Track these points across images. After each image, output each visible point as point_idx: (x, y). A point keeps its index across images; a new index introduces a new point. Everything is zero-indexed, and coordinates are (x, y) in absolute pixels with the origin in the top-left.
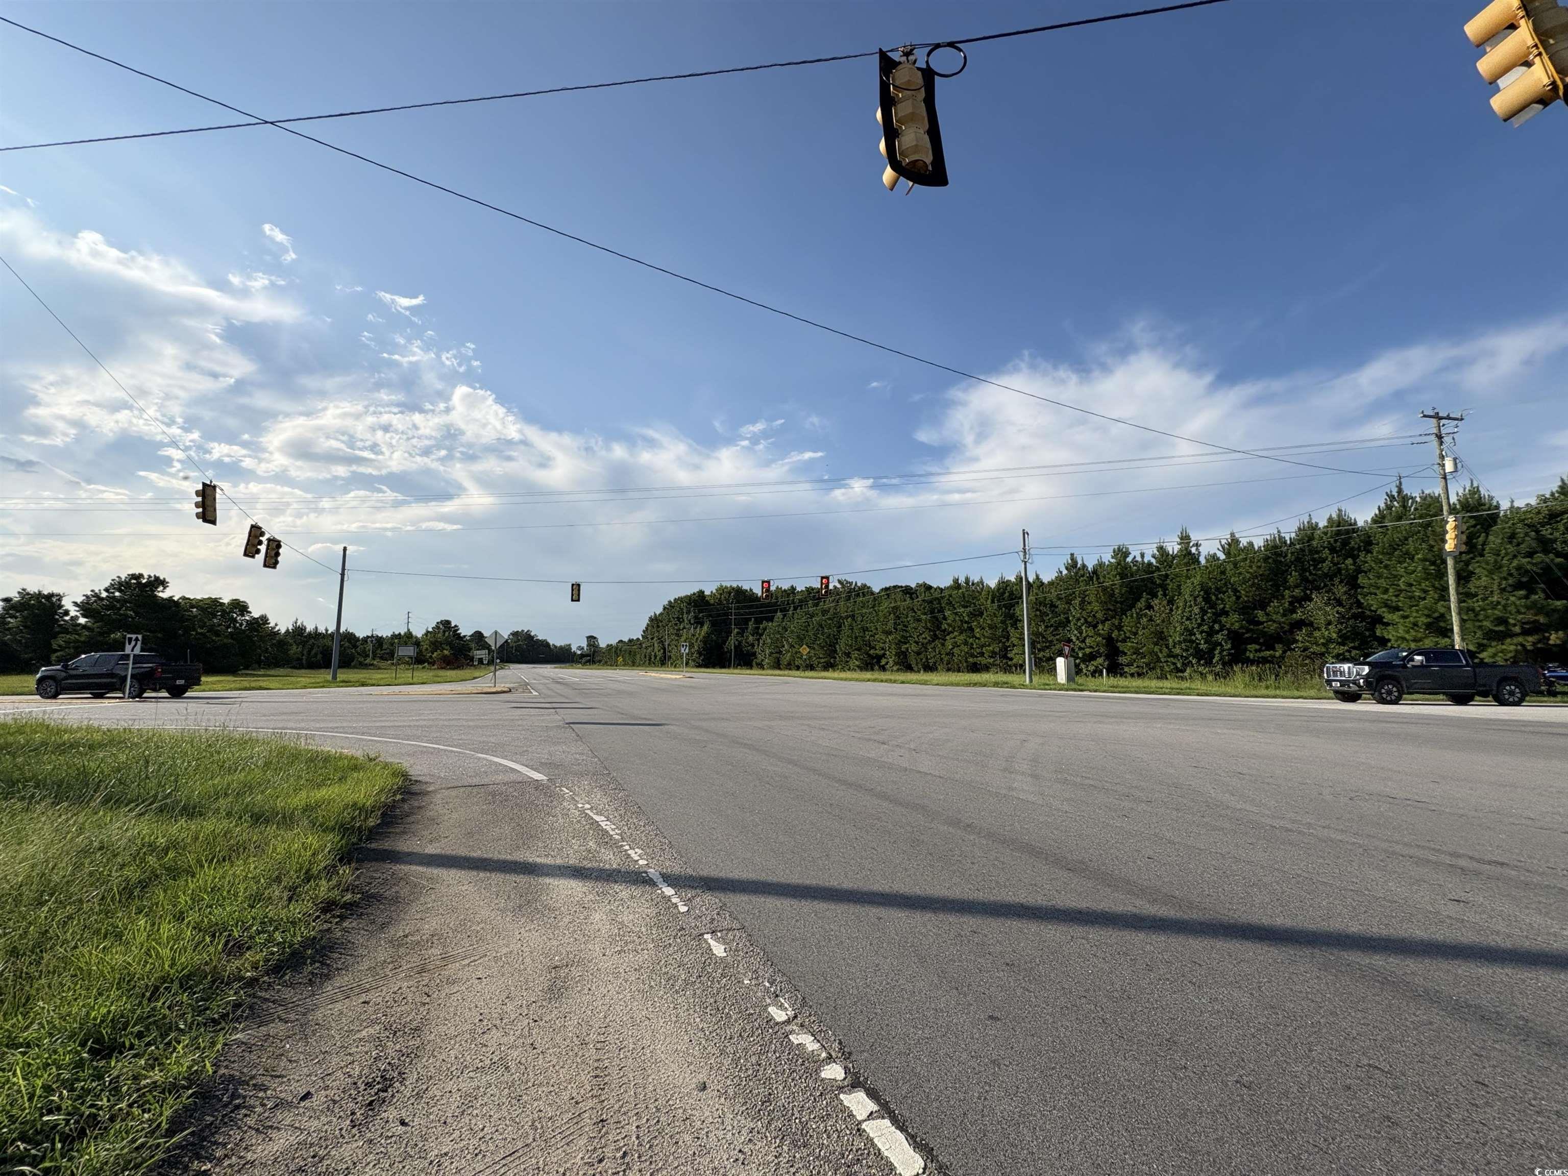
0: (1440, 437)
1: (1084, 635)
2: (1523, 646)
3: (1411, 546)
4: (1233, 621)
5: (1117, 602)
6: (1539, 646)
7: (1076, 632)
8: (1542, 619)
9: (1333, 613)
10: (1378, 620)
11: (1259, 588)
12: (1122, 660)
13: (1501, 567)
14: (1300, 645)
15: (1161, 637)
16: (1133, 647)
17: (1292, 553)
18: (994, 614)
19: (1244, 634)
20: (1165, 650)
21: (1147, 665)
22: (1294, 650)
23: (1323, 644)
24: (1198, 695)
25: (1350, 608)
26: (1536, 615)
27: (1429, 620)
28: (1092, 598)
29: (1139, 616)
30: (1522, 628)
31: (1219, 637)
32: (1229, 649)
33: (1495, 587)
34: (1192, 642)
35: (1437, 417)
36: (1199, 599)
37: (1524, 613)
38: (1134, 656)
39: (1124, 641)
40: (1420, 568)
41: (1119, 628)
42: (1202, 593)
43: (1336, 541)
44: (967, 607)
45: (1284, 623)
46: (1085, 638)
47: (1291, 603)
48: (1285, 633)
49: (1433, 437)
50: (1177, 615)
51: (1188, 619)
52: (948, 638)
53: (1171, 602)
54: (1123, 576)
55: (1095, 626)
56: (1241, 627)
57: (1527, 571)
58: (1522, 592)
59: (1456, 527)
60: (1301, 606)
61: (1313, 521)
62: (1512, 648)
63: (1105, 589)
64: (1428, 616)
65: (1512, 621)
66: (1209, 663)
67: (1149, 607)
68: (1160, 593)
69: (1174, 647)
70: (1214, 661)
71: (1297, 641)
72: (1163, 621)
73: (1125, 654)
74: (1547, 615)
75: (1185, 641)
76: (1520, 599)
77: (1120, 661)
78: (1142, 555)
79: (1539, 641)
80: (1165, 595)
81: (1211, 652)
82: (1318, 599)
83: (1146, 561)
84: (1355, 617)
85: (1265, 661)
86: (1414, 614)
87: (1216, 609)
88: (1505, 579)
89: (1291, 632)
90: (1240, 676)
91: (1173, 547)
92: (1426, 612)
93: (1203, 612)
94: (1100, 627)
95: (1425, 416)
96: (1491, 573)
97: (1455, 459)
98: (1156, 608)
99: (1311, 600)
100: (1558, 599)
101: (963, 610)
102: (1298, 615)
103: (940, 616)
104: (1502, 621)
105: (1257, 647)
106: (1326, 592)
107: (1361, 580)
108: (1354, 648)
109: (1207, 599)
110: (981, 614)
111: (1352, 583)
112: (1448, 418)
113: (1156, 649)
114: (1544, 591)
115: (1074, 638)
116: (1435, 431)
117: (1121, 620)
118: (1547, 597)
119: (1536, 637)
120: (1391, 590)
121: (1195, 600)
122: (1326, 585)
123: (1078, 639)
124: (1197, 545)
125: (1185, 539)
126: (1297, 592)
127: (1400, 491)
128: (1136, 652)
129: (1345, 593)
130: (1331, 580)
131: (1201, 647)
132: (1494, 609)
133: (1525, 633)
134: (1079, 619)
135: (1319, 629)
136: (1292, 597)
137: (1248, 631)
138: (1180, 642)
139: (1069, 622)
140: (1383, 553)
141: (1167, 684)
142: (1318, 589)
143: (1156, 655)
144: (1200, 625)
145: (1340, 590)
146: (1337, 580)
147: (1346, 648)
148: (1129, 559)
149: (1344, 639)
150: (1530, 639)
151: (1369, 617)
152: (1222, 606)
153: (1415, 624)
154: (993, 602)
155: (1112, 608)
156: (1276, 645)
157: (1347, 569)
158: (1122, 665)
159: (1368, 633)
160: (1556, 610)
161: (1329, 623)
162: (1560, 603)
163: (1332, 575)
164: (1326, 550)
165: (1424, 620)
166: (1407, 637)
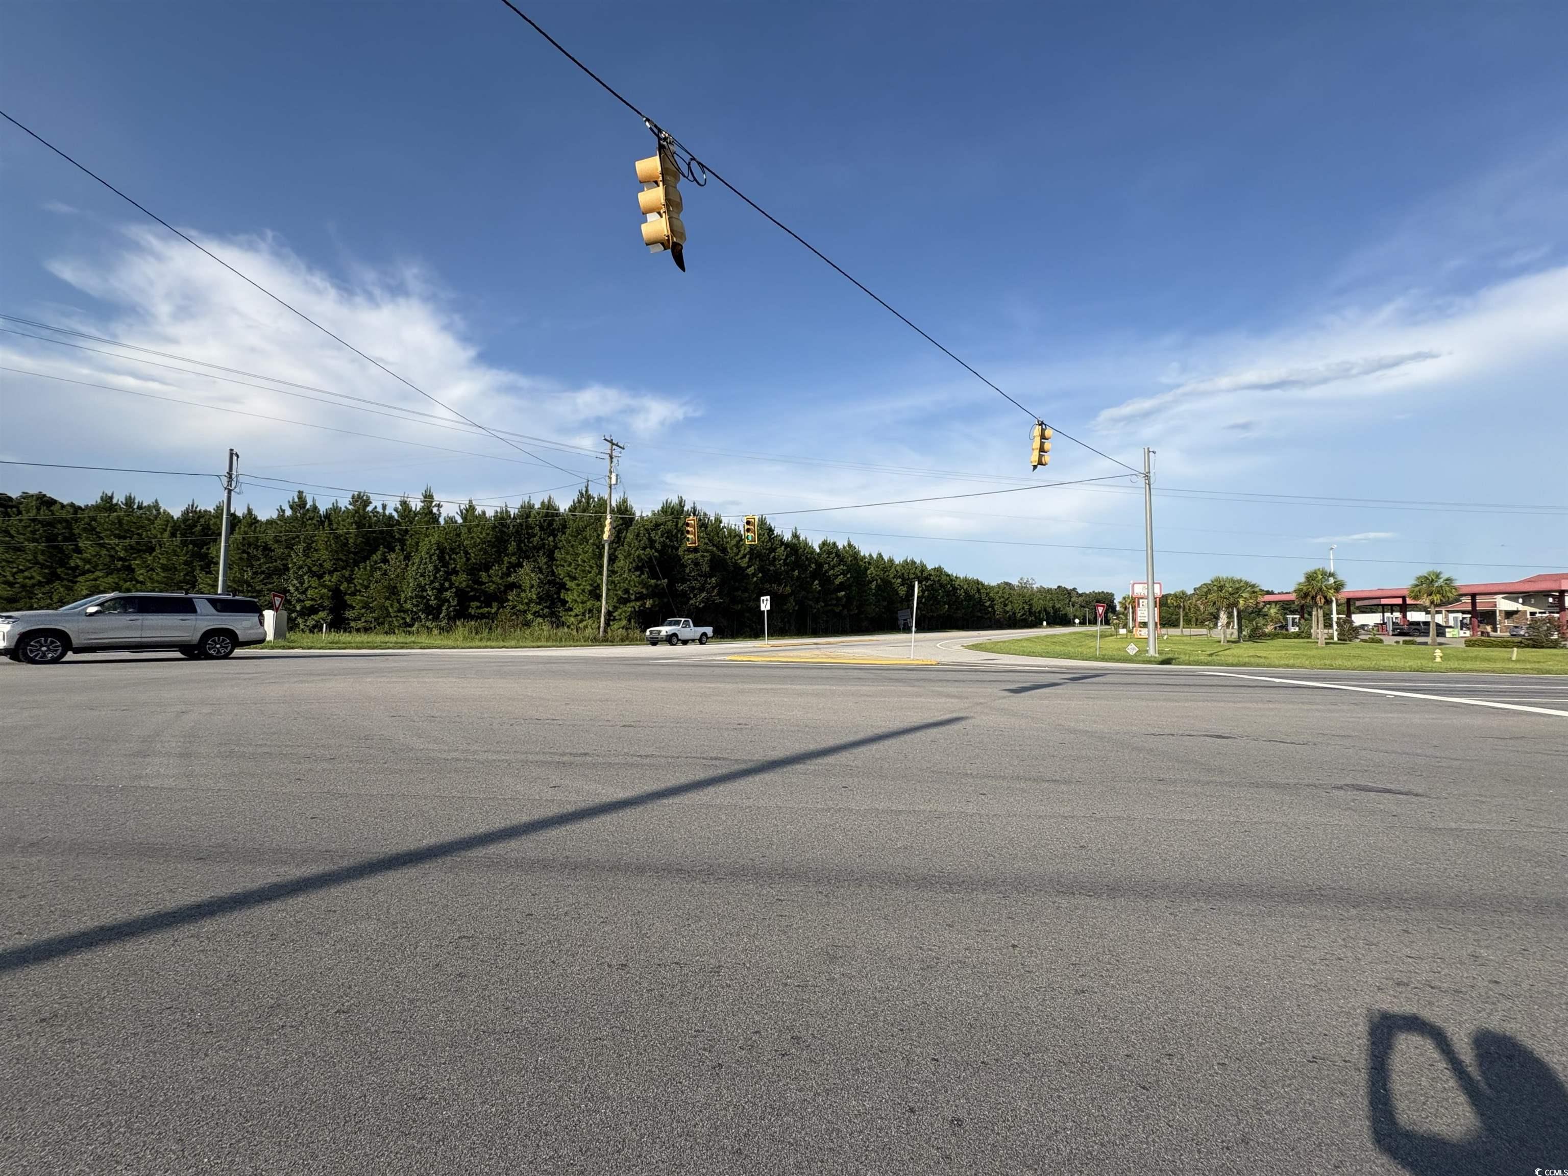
0: (611, 457)
1: (306, 585)
2: (634, 608)
3: (587, 533)
4: (461, 580)
5: (349, 552)
6: (642, 608)
7: (295, 582)
8: (644, 591)
9: (535, 578)
10: (563, 586)
11: (486, 552)
12: (349, 614)
13: (631, 554)
14: (510, 603)
15: (393, 591)
16: (361, 601)
17: (514, 526)
19: (469, 592)
20: (396, 605)
21: (376, 619)
22: (505, 607)
23: (526, 603)
24: (421, 648)
25: (547, 576)
26: (642, 588)
27: (591, 588)
28: (321, 545)
29: (374, 569)
31: (448, 594)
32: (455, 606)
33: (626, 568)
34: (423, 597)
35: (611, 442)
36: (435, 558)
37: (638, 587)
38: (363, 611)
39: (353, 594)
40: (590, 550)
41: (350, 580)
42: (437, 552)
43: (544, 521)
45: (501, 584)
46: (307, 589)
47: (508, 568)
48: (500, 592)
49: (608, 456)
50: (412, 570)
51: (422, 575)
53: (408, 558)
54: (359, 525)
55: (320, 577)
56: (467, 586)
57: (642, 559)
58: (638, 573)
59: (611, 523)
60: (515, 571)
61: (532, 502)
63: (337, 537)
64: (591, 585)
65: (631, 592)
66: (436, 618)
67: (385, 561)
68: (398, 548)
69: (405, 602)
70: (441, 616)
71: (508, 600)
72: (398, 576)
73: (353, 608)
74: (647, 589)
75: (416, 596)
76: (636, 577)
77: (346, 616)
78: (384, 507)
79: (642, 605)
80: (402, 550)
81: (439, 609)
82: (527, 566)
83: (387, 513)
84: (549, 582)
85: (483, 616)
86: (584, 583)
87: (448, 568)
88: (631, 563)
89: (505, 592)
90: (461, 629)
91: (416, 504)
92: (590, 582)
93: (437, 570)
94: (327, 577)
95: (605, 439)
96: (626, 558)
97: (617, 475)
98: (392, 562)
99: (522, 566)
100: (653, 579)
102: (512, 579)
104: (626, 591)
105: (478, 604)
106: (533, 561)
107: (557, 555)
108: (546, 607)
109: (441, 558)
111: (551, 557)
112: (617, 445)
113: (387, 603)
114: (648, 574)
115: (292, 589)
116: (609, 452)
117: (352, 571)
118: (648, 577)
119: (641, 602)
120: (573, 564)
121: (431, 558)
122: (533, 556)
123: (297, 589)
124: (439, 506)
125: (428, 497)
126: (513, 559)
127: (587, 491)
128: (366, 606)
129: (546, 563)
130: (538, 552)
131: (431, 603)
133: (637, 600)
134: (301, 567)
135: (524, 591)
136: (509, 563)
137: (473, 589)
138: (412, 597)
139: (288, 569)
140: (572, 536)
141: (392, 638)
142: (528, 558)
143: (387, 610)
144: (432, 582)
145: (543, 560)
146: (541, 553)
147: (541, 607)
148: (369, 509)
149: (540, 600)
150: (638, 604)
151: (558, 583)
152: (453, 566)
153: (583, 591)
155: (344, 558)
156: (493, 604)
157: (549, 545)
158: (348, 619)
159: (555, 596)
160: (651, 586)
161: (532, 586)
162: (653, 581)
163: (537, 549)
164: (537, 528)
165: (589, 588)
166: (579, 600)
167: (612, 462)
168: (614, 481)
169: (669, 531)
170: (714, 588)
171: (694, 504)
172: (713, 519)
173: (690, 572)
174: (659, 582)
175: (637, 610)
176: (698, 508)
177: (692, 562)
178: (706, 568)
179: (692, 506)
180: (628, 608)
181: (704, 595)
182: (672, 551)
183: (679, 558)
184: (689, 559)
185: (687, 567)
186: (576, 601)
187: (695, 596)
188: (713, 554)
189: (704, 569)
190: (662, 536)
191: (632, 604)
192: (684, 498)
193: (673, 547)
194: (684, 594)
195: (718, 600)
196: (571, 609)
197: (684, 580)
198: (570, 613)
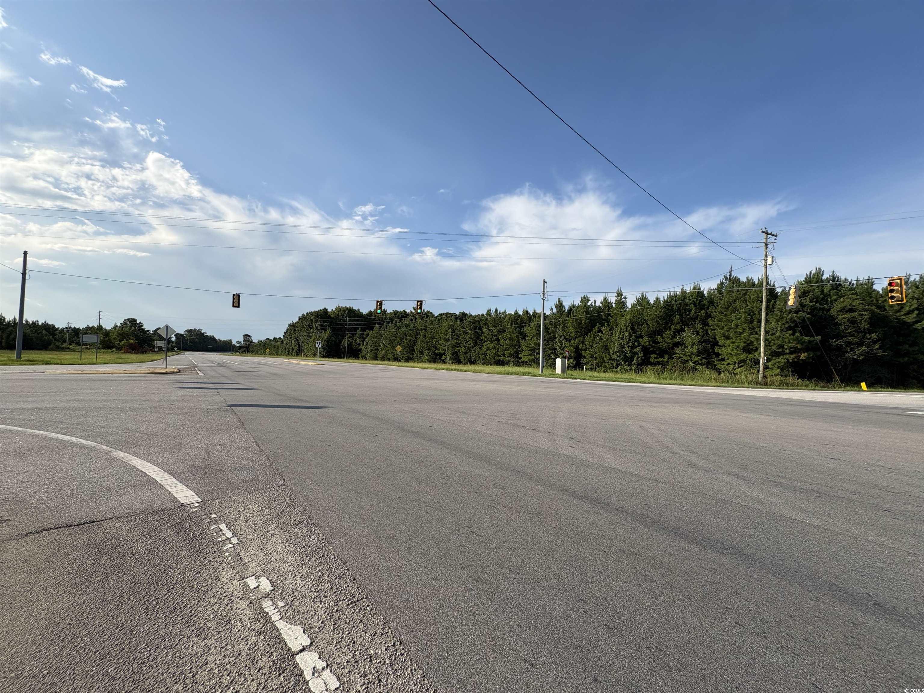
0: (766, 244)
1: (563, 346)
2: (787, 359)
3: (738, 304)
4: (645, 341)
5: (582, 328)
6: (796, 360)
7: (559, 344)
8: (799, 346)
9: (696, 339)
10: (716, 343)
11: (659, 324)
12: (583, 361)
13: (783, 318)
14: (677, 355)
15: (606, 348)
16: (590, 354)
17: (676, 305)
18: (513, 331)
19: (650, 348)
20: (608, 356)
21: (597, 364)
22: (673, 358)
23: (689, 355)
24: (640, 383)
25: (703, 337)
26: (797, 344)
27: (745, 345)
28: (569, 325)
29: (595, 336)
30: (790, 350)
31: (637, 350)
32: (642, 357)
33: (779, 329)
34: (623, 352)
35: (767, 233)
36: (629, 328)
37: (792, 343)
38: (590, 359)
39: (585, 350)
40: (743, 317)
41: (583, 342)
42: (630, 325)
43: (697, 300)
44: (496, 327)
45: (670, 343)
46: (564, 348)
47: (674, 333)
48: (669, 348)
50: (615, 338)
51: (622, 339)
52: (484, 344)
53: (611, 329)
54: (587, 313)
55: (570, 341)
56: (649, 345)
58: (791, 332)
59: (795, 292)
60: (679, 334)
62: (783, 360)
63: (577, 319)
64: (745, 342)
65: (786, 347)
66: (630, 364)
67: (600, 331)
68: (606, 324)
69: (613, 354)
70: (633, 363)
71: (675, 353)
72: (607, 340)
73: (585, 358)
74: (802, 344)
75: (619, 351)
76: (790, 335)
77: (582, 362)
78: (595, 302)
79: (796, 357)
80: (608, 325)
81: (632, 359)
82: (688, 331)
83: (597, 305)
84: (705, 341)
85: (659, 363)
86: (738, 341)
87: (637, 334)
88: (784, 324)
89: (672, 348)
90: (650, 371)
91: (613, 299)
92: (744, 340)
93: (630, 335)
94: (572, 341)
95: (762, 232)
96: (777, 321)
97: (773, 257)
98: (604, 332)
99: (684, 331)
100: (806, 336)
101: (494, 328)
102: (677, 339)
103: (480, 331)
104: (781, 346)
105: (656, 356)
106: (692, 327)
107: (710, 321)
108: (704, 358)
109: (632, 328)
110: (504, 331)
111: (705, 324)
112: (771, 234)
113: (604, 355)
114: (800, 332)
115: (557, 347)
116: (765, 241)
117: (584, 338)
118: (802, 335)
119: (795, 355)
120: (726, 328)
121: (627, 329)
122: (692, 324)
123: (560, 348)
124: (625, 298)
126: (678, 327)
127: (730, 275)
128: (592, 357)
129: (701, 328)
130: (694, 321)
131: (627, 355)
132: (778, 340)
133: (791, 353)
134: (561, 337)
135: (687, 347)
136: (675, 329)
137: (652, 347)
138: (616, 352)
139: (556, 338)
140: (723, 308)
141: (607, 375)
142: (688, 325)
143: (603, 358)
144: (628, 343)
145: (699, 326)
146: (697, 321)
147: (700, 358)
148: (589, 304)
149: (699, 353)
150: (792, 356)
151: (711, 342)
152: (640, 332)
153: (738, 347)
154: (512, 324)
155: (579, 331)
156: (665, 355)
157: (701, 316)
159: (711, 351)
160: (805, 342)
161: (693, 344)
162: (806, 338)
163: (694, 319)
164: (692, 305)
165: (742, 344)
166: (732, 353)
167: (767, 248)
168: (769, 261)
169: (817, 297)
170: (875, 342)
171: (833, 272)
172: (855, 282)
173: (846, 329)
174: (812, 339)
175: (790, 361)
176: (837, 274)
177: (848, 320)
178: (865, 325)
179: (831, 274)
180: (782, 360)
181: (863, 349)
182: (823, 313)
183: (832, 318)
184: (844, 318)
185: (841, 325)
186: (731, 354)
187: (852, 349)
188: (872, 313)
189: (862, 326)
190: (811, 302)
191: (787, 356)
192: (822, 269)
193: (823, 309)
194: (839, 348)
195: (880, 353)
196: (723, 360)
197: (838, 336)
198: (723, 362)
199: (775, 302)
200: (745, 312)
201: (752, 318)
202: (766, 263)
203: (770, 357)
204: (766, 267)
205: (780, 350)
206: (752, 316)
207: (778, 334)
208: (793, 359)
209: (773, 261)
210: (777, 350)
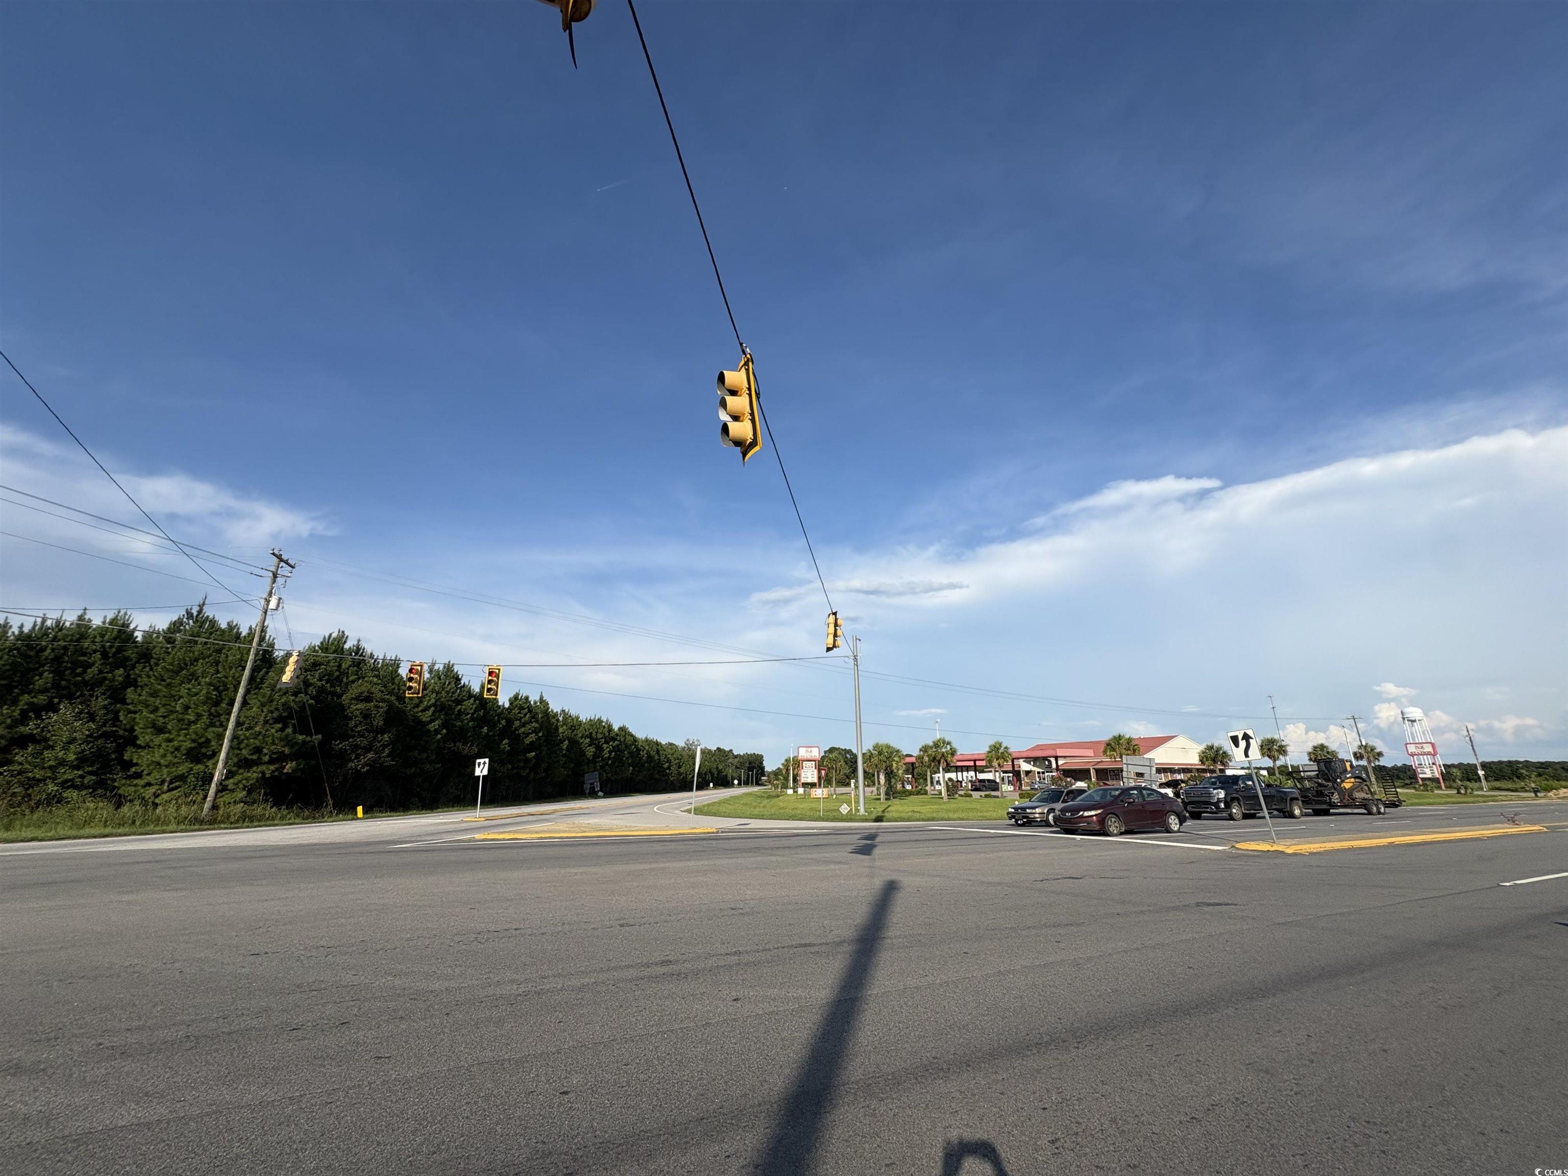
0: (275, 576)
2: (263, 773)
3: (199, 668)
6: (276, 774)
8: (287, 750)
9: (82, 728)
10: (131, 740)
13: (272, 701)
14: (15, 767)
17: (53, 650)
23: (50, 767)
25: (104, 725)
26: (283, 746)
27: (193, 745)
30: (270, 756)
33: (262, 719)
35: (280, 558)
37: (277, 745)
43: (111, 647)
47: (25, 712)
49: (271, 574)
57: (291, 708)
58: (279, 726)
60: (39, 717)
61: (87, 617)
62: (255, 775)
64: (194, 741)
65: (265, 751)
71: (9, 763)
74: (292, 747)
76: (277, 732)
79: (277, 769)
82: (66, 710)
84: (106, 736)
86: (178, 738)
88: (272, 712)
89: (9, 750)
92: (194, 737)
95: (273, 554)
96: (263, 705)
97: (280, 599)
99: (56, 710)
100: (301, 734)
102: (31, 727)
104: (258, 750)
106: (81, 703)
107: (130, 694)
108: (90, 773)
111: (117, 695)
112: (286, 562)
114: (294, 726)
116: (273, 569)
118: (294, 732)
119: (276, 766)
120: (162, 710)
122: (82, 695)
126: (42, 699)
127: (200, 612)
129: (105, 707)
130: (92, 689)
132: (255, 738)
133: (272, 762)
135: (52, 748)
136: (31, 704)
140: (166, 670)
142: (70, 697)
145: (100, 702)
146: (98, 691)
147: (80, 773)
149: (82, 761)
150: (272, 767)
151: (121, 737)
153: (175, 749)
157: (113, 680)
159: (113, 756)
160: (297, 743)
161: (71, 741)
162: (301, 738)
163: (93, 685)
164: (98, 655)
165: (188, 744)
166: (162, 762)
167: (274, 582)
168: (273, 604)
169: (330, 674)
170: (385, 746)
171: (359, 641)
172: (381, 661)
173: (356, 726)
174: (309, 739)
175: (267, 776)
176: (363, 644)
177: (361, 713)
178: (379, 722)
179: (355, 643)
180: (253, 774)
181: (370, 755)
182: (332, 699)
183: (342, 708)
184: (357, 709)
185: (351, 719)
186: (159, 764)
187: (357, 757)
188: (391, 706)
189: (375, 723)
190: (320, 680)
191: (263, 768)
192: (346, 633)
193: (334, 694)
194: (343, 752)
195: (389, 762)
196: (138, 776)
197: (344, 737)
198: (136, 782)
199: (267, 673)
200: (210, 684)
201: (220, 696)
202: (268, 605)
203: (234, 769)
204: (266, 613)
205: (255, 757)
206: (220, 693)
207: (257, 729)
208: (273, 772)
209: (278, 605)
210: (250, 757)
